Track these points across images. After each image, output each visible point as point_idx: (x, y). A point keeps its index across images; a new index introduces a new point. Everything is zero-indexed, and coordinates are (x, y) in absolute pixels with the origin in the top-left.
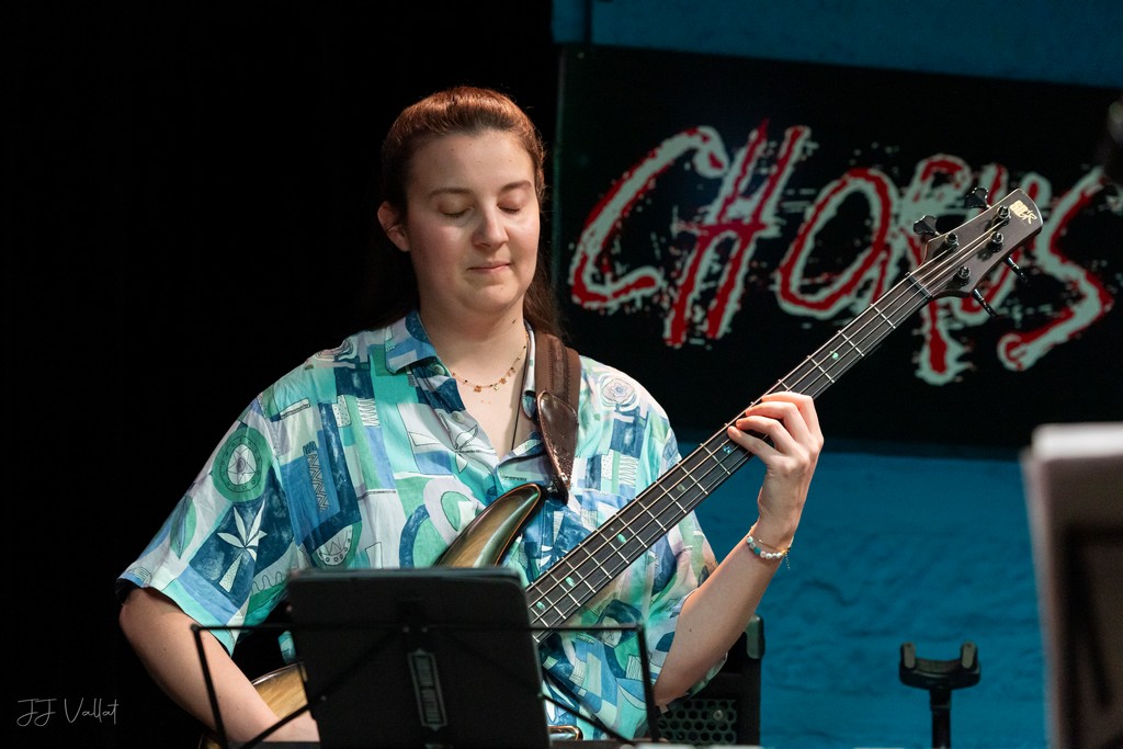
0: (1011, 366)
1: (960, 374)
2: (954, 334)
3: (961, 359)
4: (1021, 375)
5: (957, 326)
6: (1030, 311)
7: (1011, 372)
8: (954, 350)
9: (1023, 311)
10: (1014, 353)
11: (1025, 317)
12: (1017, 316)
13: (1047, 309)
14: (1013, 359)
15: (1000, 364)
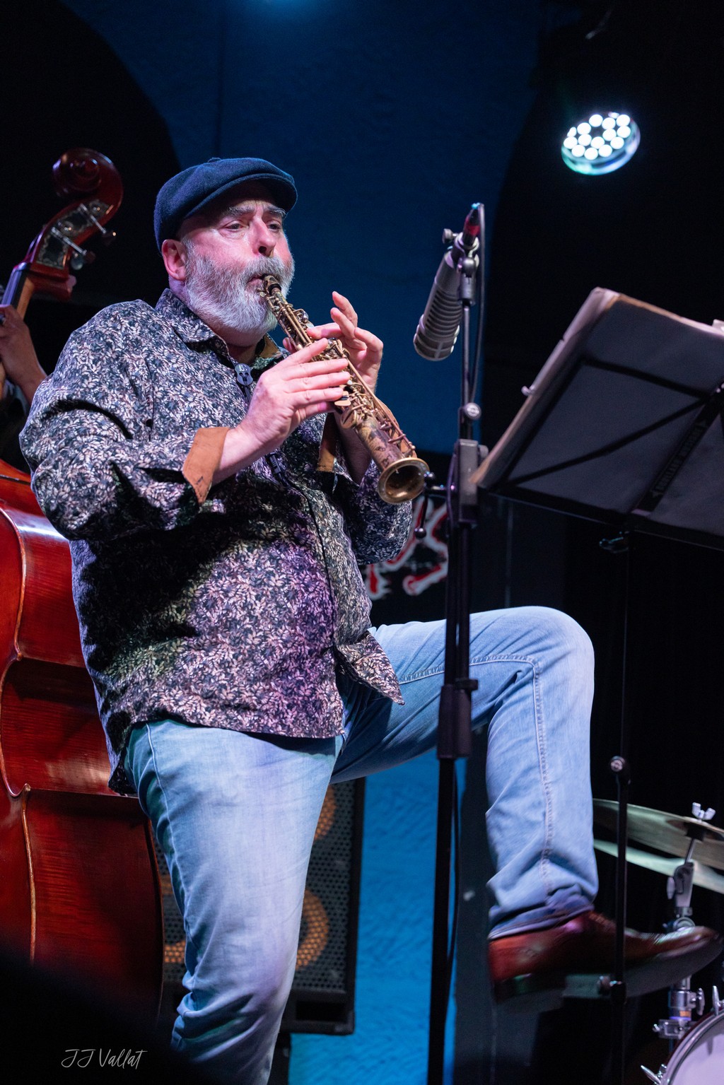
0: (409, 592)
1: (387, 595)
2: (383, 575)
3: (386, 587)
4: (415, 598)
5: (384, 570)
6: (421, 566)
7: (408, 596)
8: (382, 583)
9: (417, 566)
10: (412, 585)
11: (418, 570)
12: (414, 567)
13: (428, 565)
14: (411, 588)
15: (403, 592)
